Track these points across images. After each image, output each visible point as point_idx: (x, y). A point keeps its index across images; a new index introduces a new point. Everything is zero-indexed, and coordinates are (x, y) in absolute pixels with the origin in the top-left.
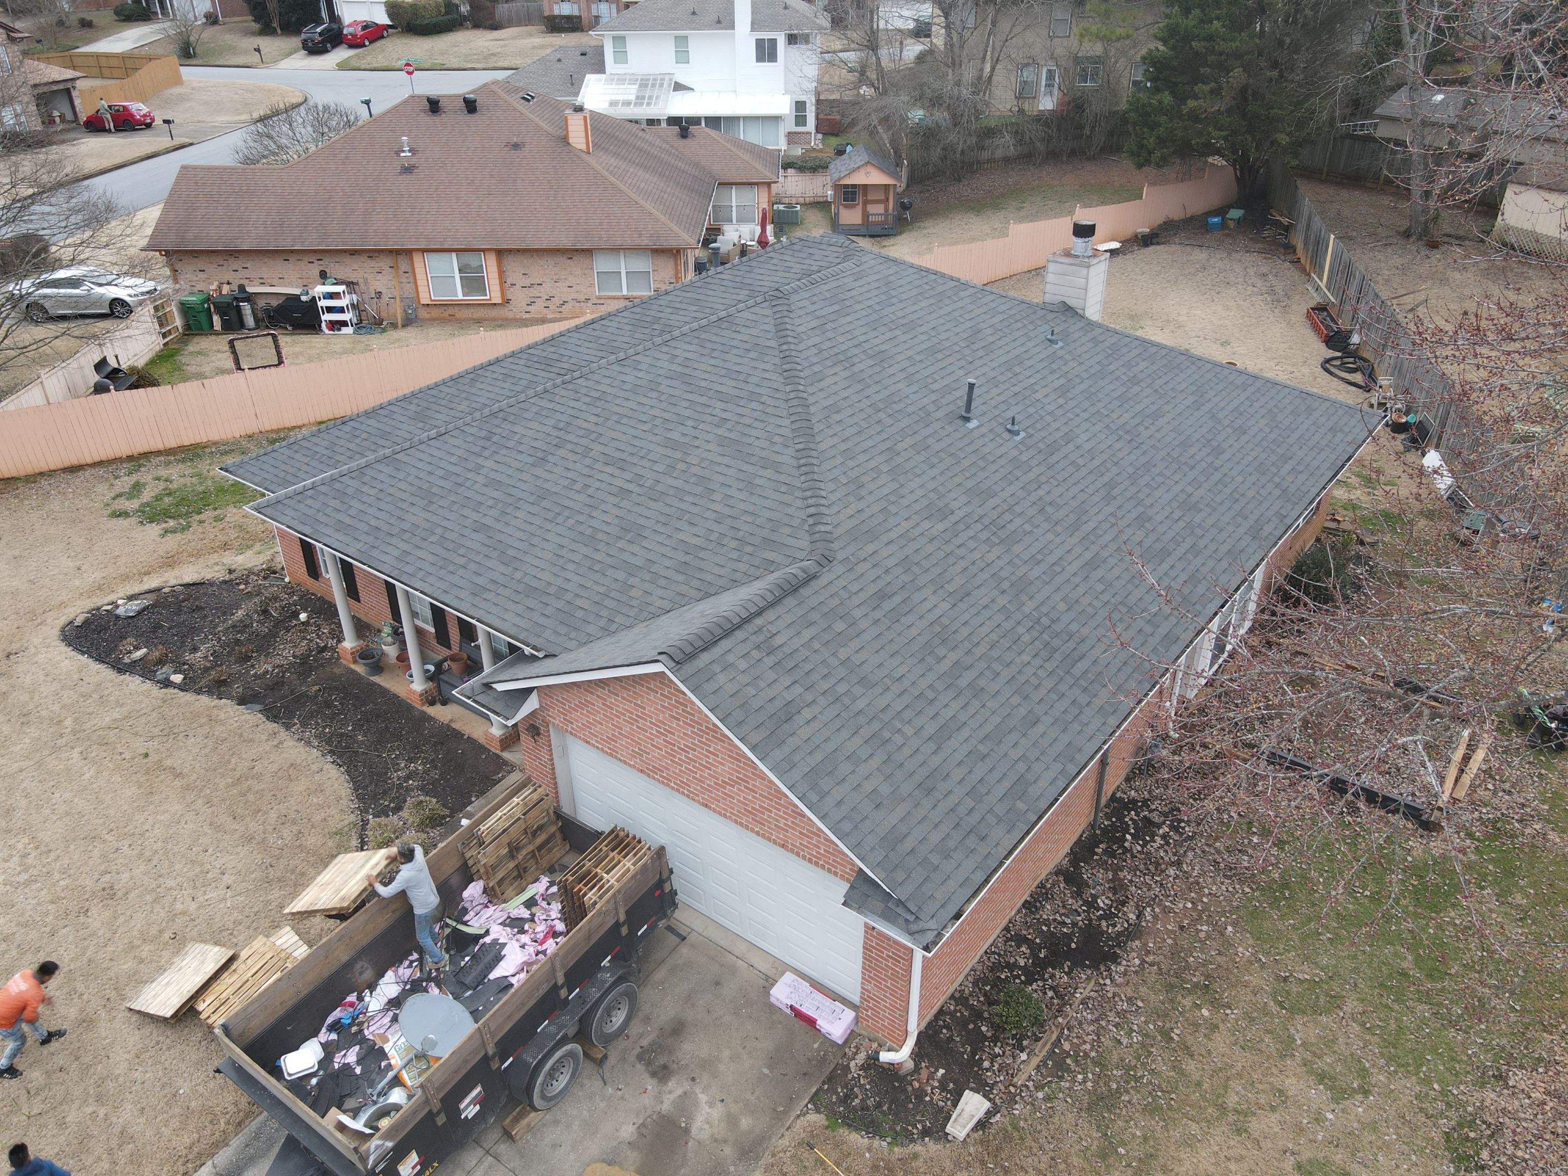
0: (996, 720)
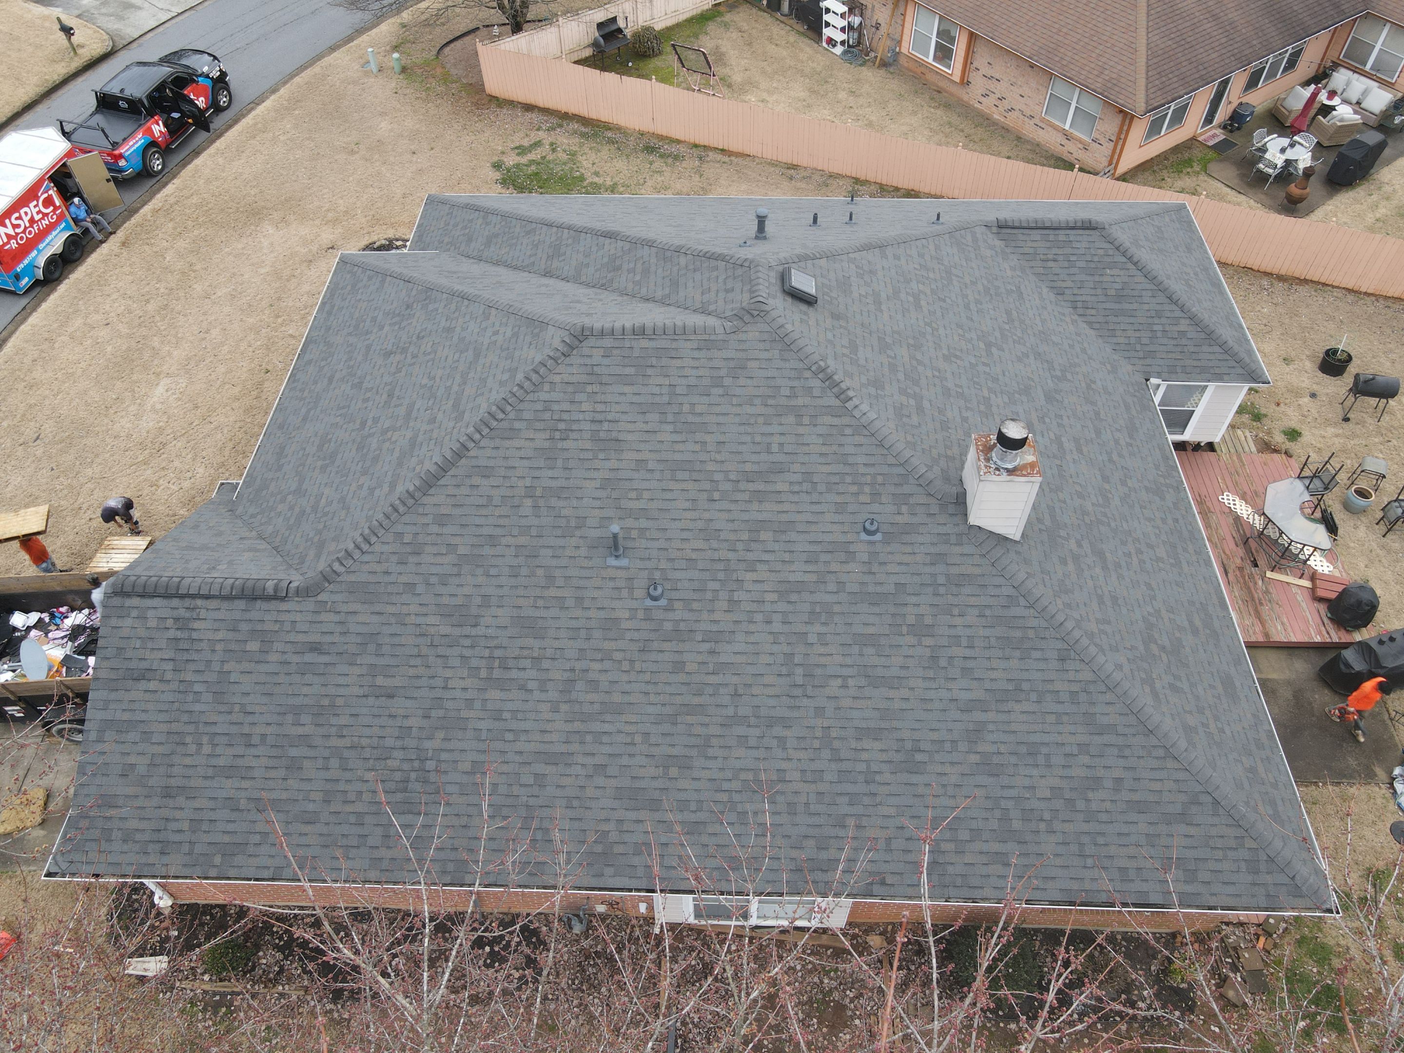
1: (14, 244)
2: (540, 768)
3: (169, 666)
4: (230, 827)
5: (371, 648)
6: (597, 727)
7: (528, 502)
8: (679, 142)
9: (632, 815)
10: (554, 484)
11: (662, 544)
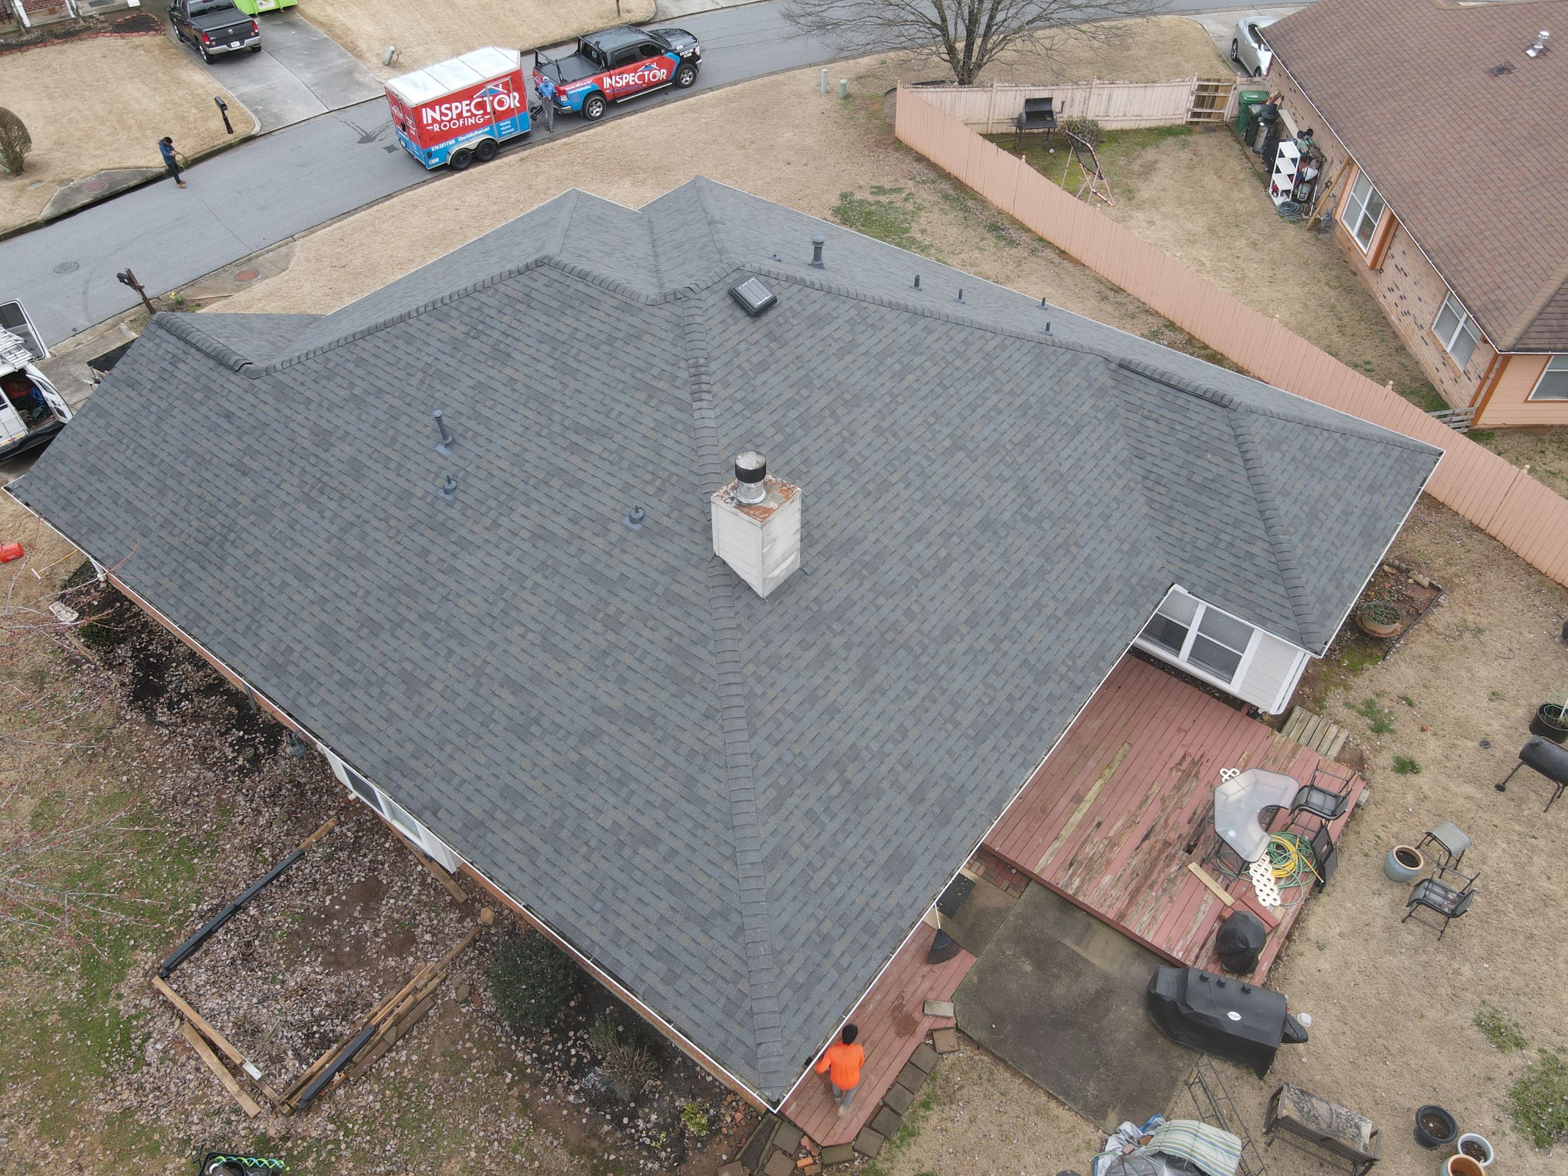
0: (145, 509)
1: (436, 128)
2: (289, 578)
3: (149, 385)
4: (105, 513)
5: (258, 433)
6: (344, 569)
7: (420, 375)
8: (1028, 230)
9: (316, 648)
10: (446, 370)
11: (480, 451)
